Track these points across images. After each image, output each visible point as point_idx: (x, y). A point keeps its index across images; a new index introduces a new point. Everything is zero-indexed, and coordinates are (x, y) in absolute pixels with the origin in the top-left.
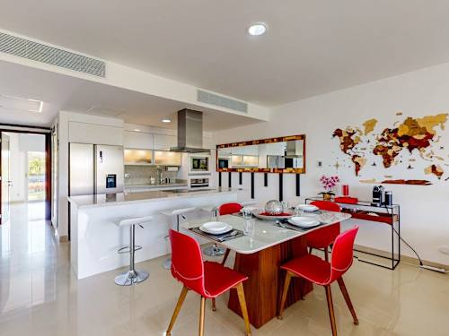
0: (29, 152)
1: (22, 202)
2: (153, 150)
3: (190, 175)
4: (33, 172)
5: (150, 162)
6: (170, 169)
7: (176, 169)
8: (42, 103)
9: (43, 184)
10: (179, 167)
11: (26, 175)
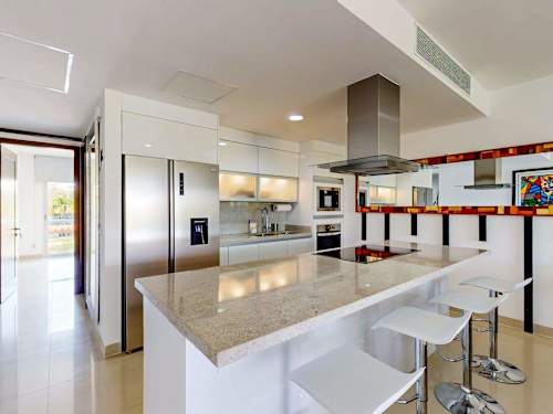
0: (49, 184)
1: (39, 257)
2: (258, 175)
3: (315, 217)
4: (57, 211)
5: (252, 196)
6: (280, 208)
7: (289, 208)
8: (71, 56)
9: (71, 227)
10: (293, 204)
11: (45, 217)
